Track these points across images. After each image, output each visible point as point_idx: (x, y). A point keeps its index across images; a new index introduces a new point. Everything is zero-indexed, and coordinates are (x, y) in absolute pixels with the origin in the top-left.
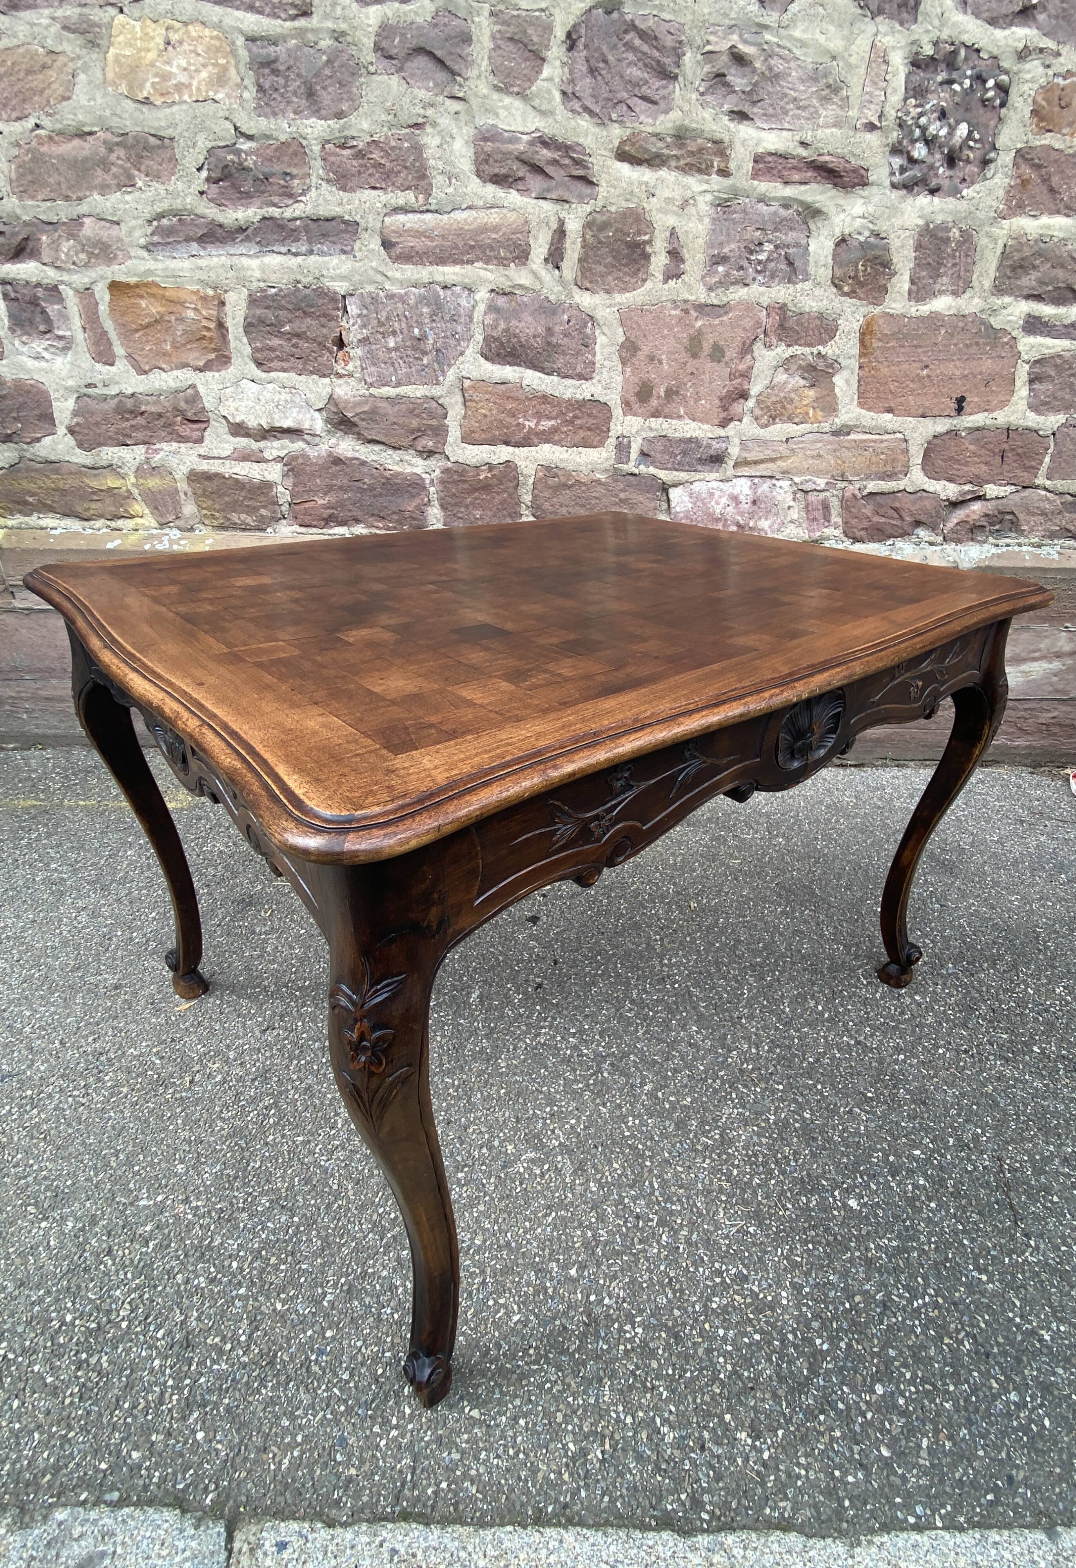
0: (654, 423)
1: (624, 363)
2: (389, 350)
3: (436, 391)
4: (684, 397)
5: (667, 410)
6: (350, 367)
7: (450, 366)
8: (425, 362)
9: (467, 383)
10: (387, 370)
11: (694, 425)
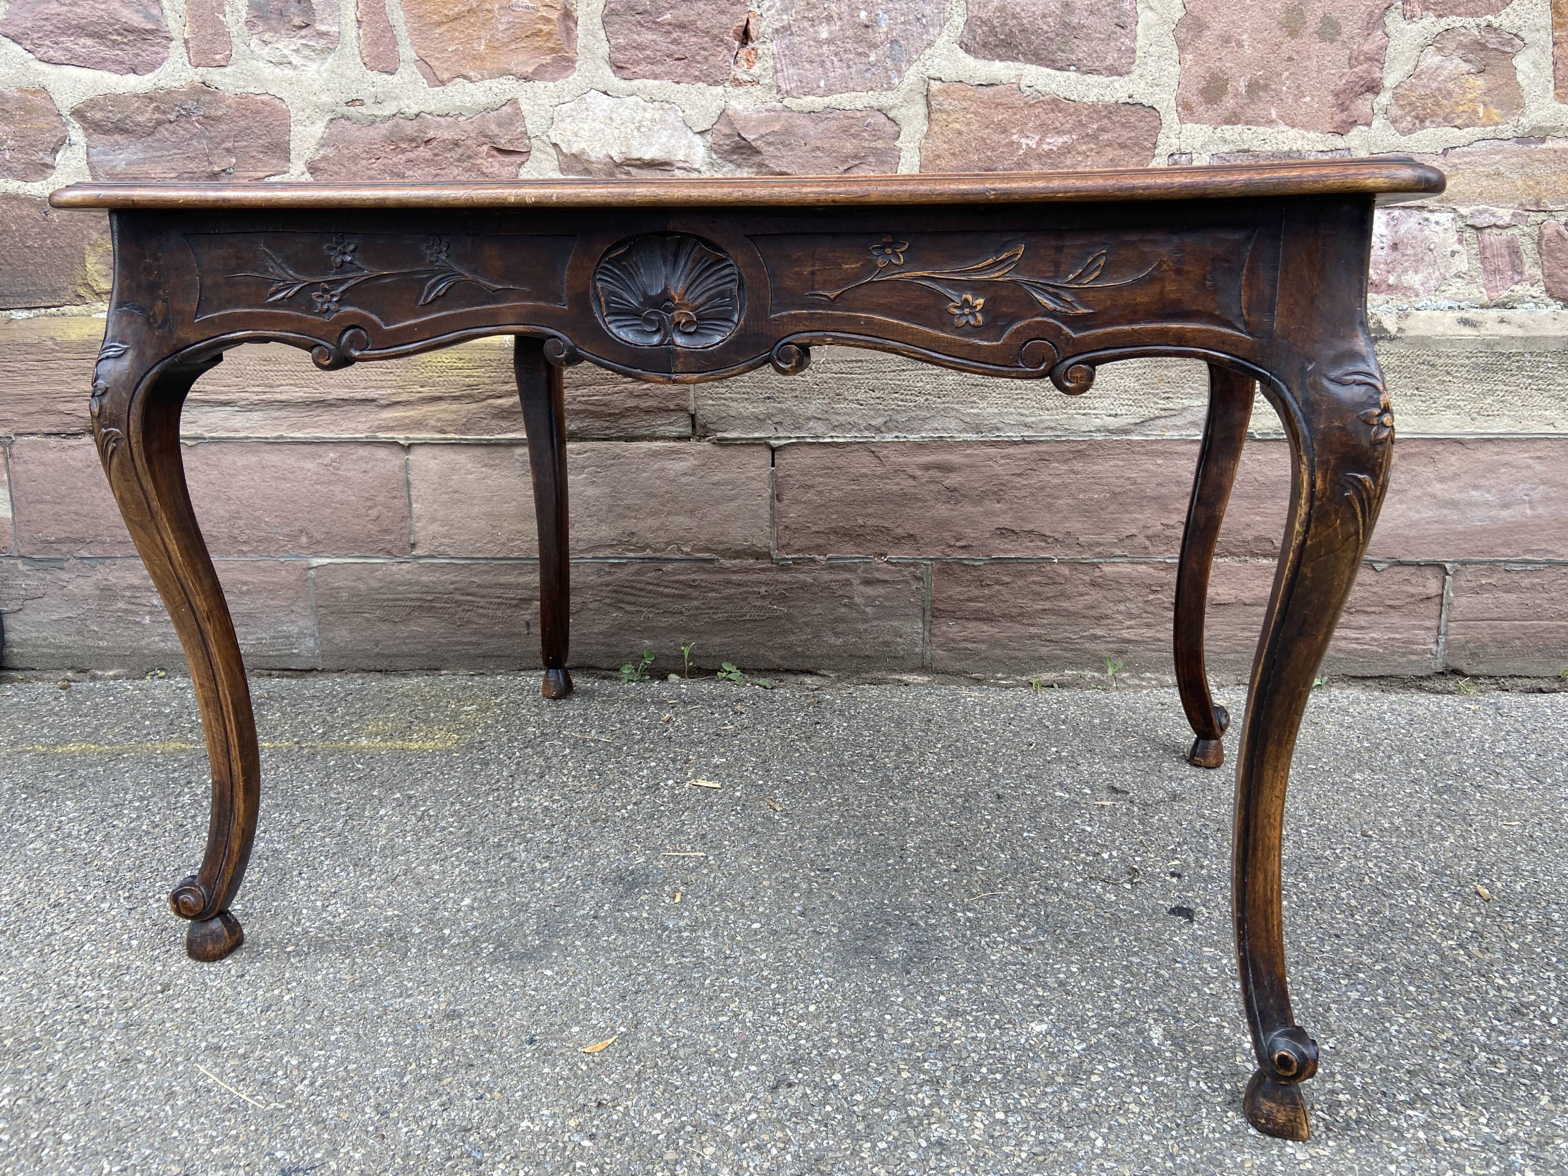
0: (1230, 132)
1: (1181, 49)
2: (819, 43)
3: (886, 99)
4: (1278, 92)
5: (1249, 113)
6: (756, 70)
7: (910, 62)
8: (873, 58)
9: (935, 86)
10: (812, 72)
11: (1292, 132)
